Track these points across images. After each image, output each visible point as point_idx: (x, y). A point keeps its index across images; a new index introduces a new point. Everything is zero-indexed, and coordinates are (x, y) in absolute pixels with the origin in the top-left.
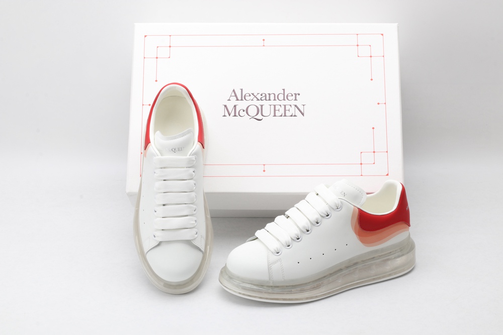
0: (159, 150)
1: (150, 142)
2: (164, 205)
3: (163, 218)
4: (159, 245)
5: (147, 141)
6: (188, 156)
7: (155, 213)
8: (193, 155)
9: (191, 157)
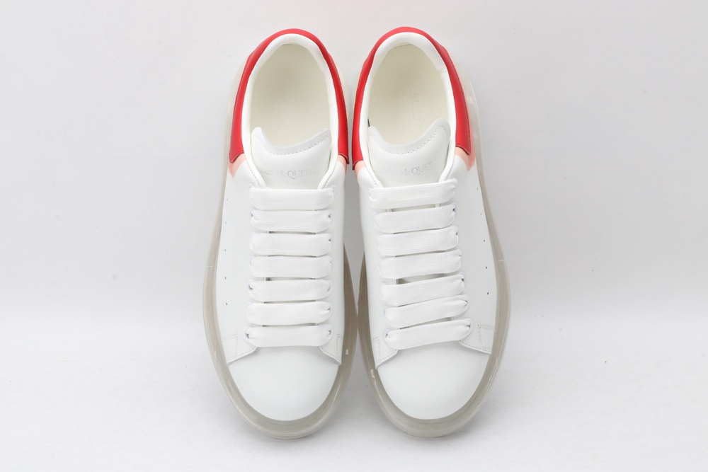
0: (261, 172)
1: (243, 153)
2: (269, 279)
3: (265, 303)
4: (257, 352)
5: (236, 149)
6: (319, 190)
7: (250, 292)
8: (329, 186)
9: (325, 190)
